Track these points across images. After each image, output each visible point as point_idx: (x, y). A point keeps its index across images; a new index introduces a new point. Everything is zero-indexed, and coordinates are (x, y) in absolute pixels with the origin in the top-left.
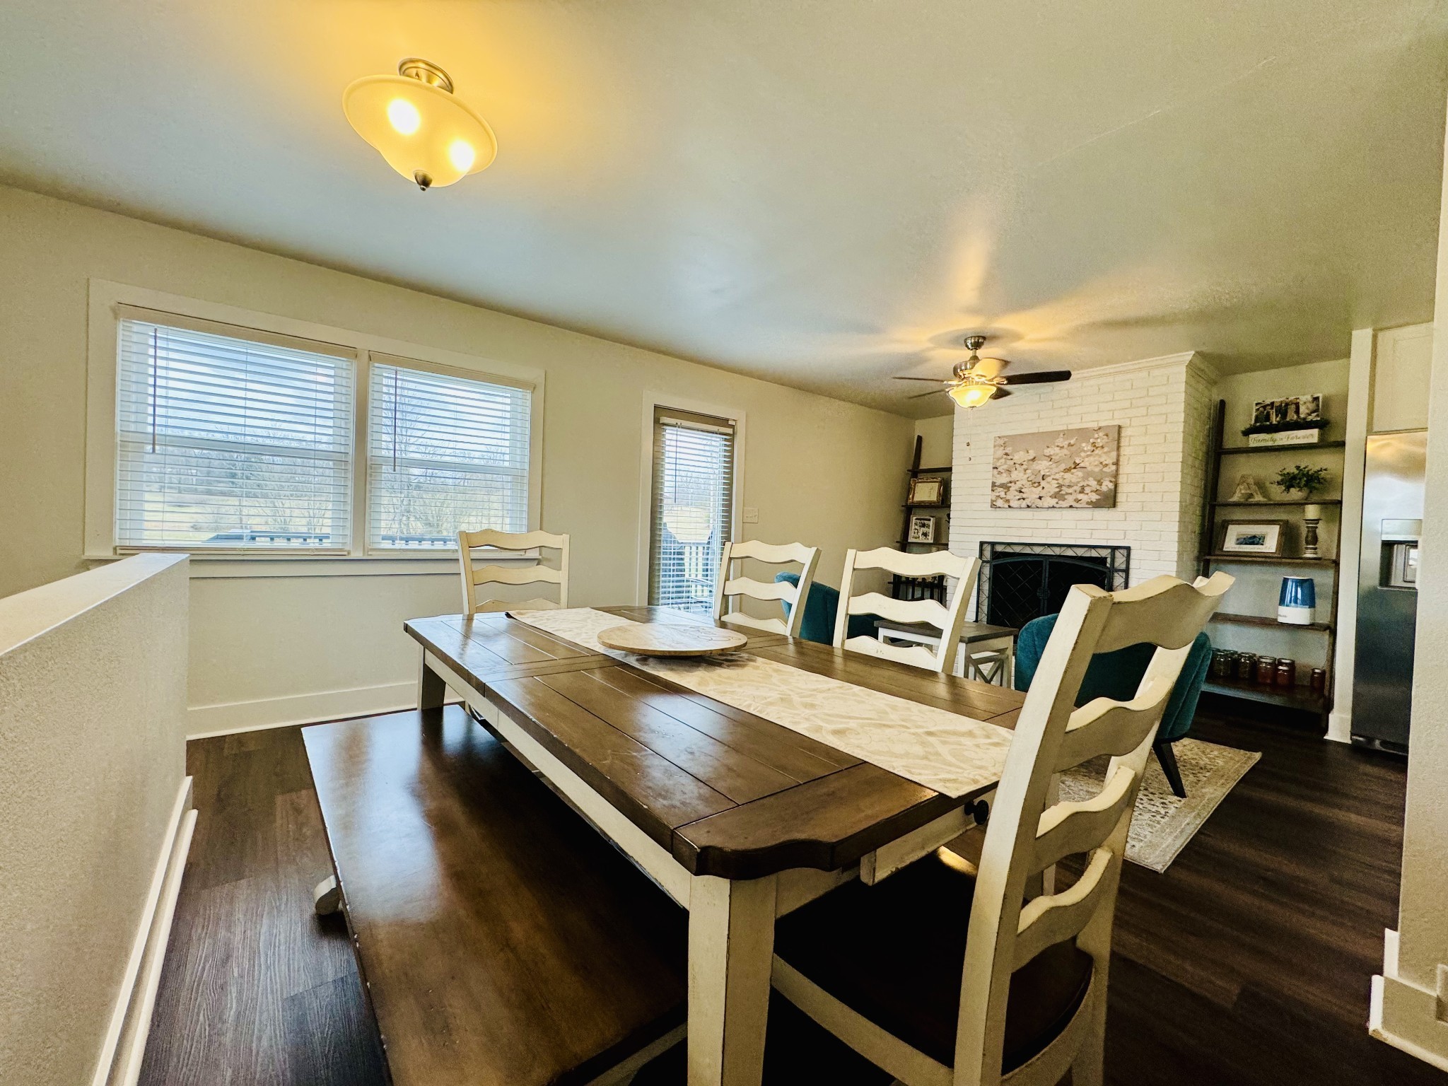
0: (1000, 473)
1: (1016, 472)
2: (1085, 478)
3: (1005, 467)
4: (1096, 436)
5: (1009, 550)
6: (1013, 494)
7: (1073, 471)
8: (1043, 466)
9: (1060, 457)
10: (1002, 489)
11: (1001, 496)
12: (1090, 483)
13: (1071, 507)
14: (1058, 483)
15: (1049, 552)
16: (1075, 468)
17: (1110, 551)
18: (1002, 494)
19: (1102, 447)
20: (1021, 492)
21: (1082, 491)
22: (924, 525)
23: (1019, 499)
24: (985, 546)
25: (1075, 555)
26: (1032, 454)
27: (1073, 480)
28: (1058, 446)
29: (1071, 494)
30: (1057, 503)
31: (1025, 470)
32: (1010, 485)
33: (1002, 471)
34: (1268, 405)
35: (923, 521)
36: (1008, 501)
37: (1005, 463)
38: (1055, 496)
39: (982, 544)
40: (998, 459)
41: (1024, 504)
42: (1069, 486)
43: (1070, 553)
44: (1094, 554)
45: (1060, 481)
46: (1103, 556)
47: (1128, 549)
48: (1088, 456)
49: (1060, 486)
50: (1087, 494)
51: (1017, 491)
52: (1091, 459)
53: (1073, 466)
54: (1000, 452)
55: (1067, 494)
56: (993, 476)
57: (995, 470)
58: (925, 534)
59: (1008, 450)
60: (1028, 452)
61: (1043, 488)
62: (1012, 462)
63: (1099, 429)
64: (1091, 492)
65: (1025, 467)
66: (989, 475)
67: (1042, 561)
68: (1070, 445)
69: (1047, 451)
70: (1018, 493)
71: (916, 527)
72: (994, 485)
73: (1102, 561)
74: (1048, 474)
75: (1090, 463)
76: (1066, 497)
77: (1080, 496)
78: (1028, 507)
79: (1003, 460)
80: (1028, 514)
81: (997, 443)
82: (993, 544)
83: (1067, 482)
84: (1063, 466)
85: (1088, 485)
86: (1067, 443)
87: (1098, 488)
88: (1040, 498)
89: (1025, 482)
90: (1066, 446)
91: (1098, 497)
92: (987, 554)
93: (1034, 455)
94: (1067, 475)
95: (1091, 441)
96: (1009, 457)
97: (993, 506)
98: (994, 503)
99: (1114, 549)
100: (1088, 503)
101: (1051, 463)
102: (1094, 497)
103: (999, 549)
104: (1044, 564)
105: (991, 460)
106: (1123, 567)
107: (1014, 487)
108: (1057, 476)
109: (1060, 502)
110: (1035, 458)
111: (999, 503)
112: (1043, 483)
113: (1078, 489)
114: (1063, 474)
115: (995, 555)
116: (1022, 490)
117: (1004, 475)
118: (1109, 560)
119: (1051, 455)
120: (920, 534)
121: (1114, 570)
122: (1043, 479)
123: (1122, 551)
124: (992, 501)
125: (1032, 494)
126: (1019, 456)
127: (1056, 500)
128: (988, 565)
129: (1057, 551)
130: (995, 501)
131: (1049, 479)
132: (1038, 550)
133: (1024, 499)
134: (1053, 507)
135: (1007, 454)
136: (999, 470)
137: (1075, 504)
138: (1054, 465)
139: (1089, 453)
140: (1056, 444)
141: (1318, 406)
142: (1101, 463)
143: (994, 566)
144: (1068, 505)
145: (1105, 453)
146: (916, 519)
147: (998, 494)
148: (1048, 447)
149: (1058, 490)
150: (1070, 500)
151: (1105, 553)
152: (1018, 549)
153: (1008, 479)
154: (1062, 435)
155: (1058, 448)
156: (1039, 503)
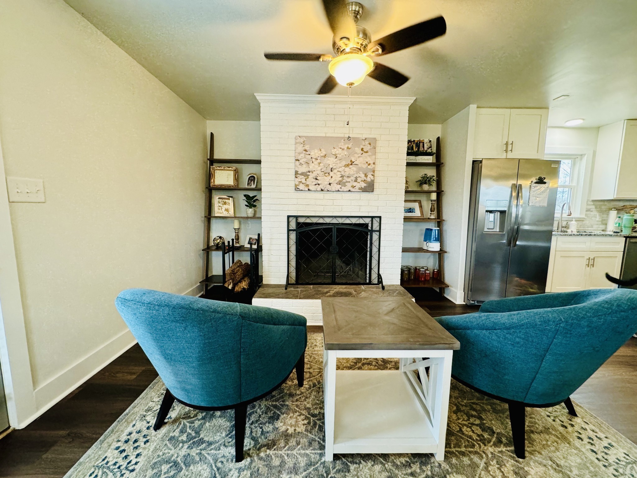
0: (301, 164)
1: (313, 164)
2: (358, 172)
3: (304, 160)
4: (364, 143)
5: (308, 221)
6: (311, 181)
7: (350, 166)
8: (331, 161)
9: (342, 156)
10: (303, 177)
11: (303, 182)
12: (360, 175)
13: (349, 191)
14: (341, 174)
15: (335, 221)
16: (351, 164)
17: (370, 219)
18: (304, 181)
19: (367, 152)
20: (316, 179)
21: (356, 181)
22: (225, 203)
23: (315, 185)
24: (291, 219)
25: (351, 223)
26: (324, 153)
27: (352, 173)
28: (341, 148)
29: (349, 182)
30: (341, 188)
31: (319, 163)
32: (308, 173)
33: (303, 163)
34: (413, 142)
35: (224, 200)
36: (308, 185)
37: (305, 158)
38: (339, 183)
39: (289, 217)
40: (300, 153)
41: (319, 188)
42: (348, 177)
43: (348, 221)
44: (361, 221)
45: (343, 173)
46: (367, 223)
47: (380, 217)
48: (359, 157)
49: (342, 176)
50: (359, 182)
51: (314, 178)
52: (361, 159)
53: (350, 163)
54: (300, 148)
55: (347, 182)
56: (295, 166)
57: (298, 162)
58: (227, 210)
59: (307, 147)
60: (321, 151)
61: (332, 177)
62: (310, 157)
63: (366, 139)
64: (361, 181)
65: (319, 161)
66: (292, 166)
67: (332, 228)
68: (348, 148)
69: (334, 151)
70: (315, 180)
71: (220, 205)
72: (296, 173)
73: (366, 225)
74: (334, 167)
75: (360, 161)
76: (346, 184)
77: (355, 184)
78: (322, 190)
79: (303, 155)
80: (321, 195)
81: (297, 141)
82: (297, 217)
83: (347, 174)
84: (344, 163)
85: (359, 177)
86: (346, 146)
87: (365, 178)
88: (330, 184)
89: (319, 172)
90: (346, 149)
91: (365, 185)
92: (293, 225)
93: (325, 154)
94: (347, 169)
95: (362, 147)
96: (308, 153)
97: (297, 189)
98: (298, 187)
99: (372, 218)
100: (359, 189)
101: (336, 160)
102: (363, 185)
103: (301, 220)
104: (333, 229)
105: (292, 153)
106: (378, 229)
107: (312, 176)
108: (340, 170)
109: (343, 187)
110: (326, 155)
111: (301, 187)
112: (331, 174)
113: (353, 179)
114: (344, 168)
115: (298, 224)
116: (318, 178)
117: (304, 166)
118: (370, 225)
119: (336, 154)
120: (224, 209)
121: (372, 231)
122: (332, 171)
123: (376, 219)
124: (296, 185)
125: (324, 181)
126: (315, 153)
127: (340, 186)
128: (295, 232)
129: (341, 221)
130: (298, 185)
131: (335, 171)
132: (328, 221)
133: (319, 184)
134: (338, 191)
135: (306, 151)
136: (300, 162)
137: (352, 189)
138: (339, 161)
139: (360, 155)
140: (340, 147)
141: (431, 145)
142: (367, 163)
143: (299, 233)
144: (348, 190)
145: (369, 156)
146: (219, 198)
147: (300, 180)
148: (334, 148)
149: (341, 179)
150: (349, 187)
151: (368, 221)
152: (314, 220)
153: (307, 170)
154: (343, 141)
155: (341, 150)
156: (329, 188)
